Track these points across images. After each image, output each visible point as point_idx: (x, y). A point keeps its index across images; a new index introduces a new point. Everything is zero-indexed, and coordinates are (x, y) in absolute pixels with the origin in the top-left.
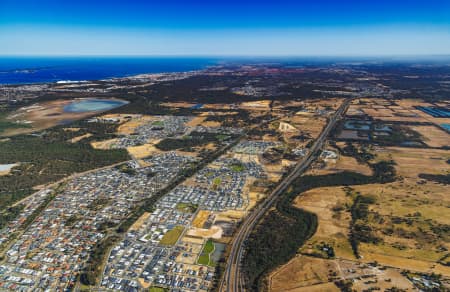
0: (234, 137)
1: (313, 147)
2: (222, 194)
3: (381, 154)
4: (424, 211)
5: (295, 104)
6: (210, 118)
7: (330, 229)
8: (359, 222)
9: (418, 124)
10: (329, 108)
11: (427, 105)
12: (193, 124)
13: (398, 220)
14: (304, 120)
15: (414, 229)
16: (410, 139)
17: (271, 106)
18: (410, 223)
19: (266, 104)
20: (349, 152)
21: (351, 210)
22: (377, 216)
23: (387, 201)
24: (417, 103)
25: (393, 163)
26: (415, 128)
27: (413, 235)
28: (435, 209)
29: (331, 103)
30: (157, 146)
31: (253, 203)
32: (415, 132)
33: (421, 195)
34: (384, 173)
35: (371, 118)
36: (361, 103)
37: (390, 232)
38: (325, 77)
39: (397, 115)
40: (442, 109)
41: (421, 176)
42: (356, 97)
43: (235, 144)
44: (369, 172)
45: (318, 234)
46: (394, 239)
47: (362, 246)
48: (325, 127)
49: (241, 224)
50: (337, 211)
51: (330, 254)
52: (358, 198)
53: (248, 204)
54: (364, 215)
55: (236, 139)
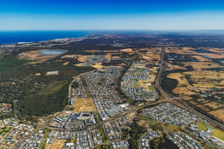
0: (129, 61)
1: (162, 63)
2: (142, 76)
3: (187, 64)
4: (207, 77)
5: (143, 50)
6: (113, 55)
7: (181, 82)
8: (189, 80)
9: (193, 55)
10: (157, 51)
11: (193, 49)
12: (108, 57)
13: (200, 79)
14: (151, 55)
15: (205, 80)
16: (193, 60)
17: (133, 50)
20: (174, 63)
21: (186, 77)
22: (194, 78)
23: (194, 75)
24: (190, 48)
25: (191, 66)
27: (205, 82)
28: (209, 76)
29: (157, 49)
30: (102, 65)
31: (154, 78)
32: (194, 58)
33: (203, 73)
34: (190, 69)
35: (176, 54)
36: (169, 49)
37: (199, 81)
38: (147, 39)
39: (185, 52)
40: (200, 50)
41: (202, 69)
42: (166, 47)
43: (132, 63)
44: (185, 69)
45: (179, 83)
46: (201, 83)
47: (193, 84)
48: (161, 57)
49: (155, 82)
50: (182, 78)
51: (186, 86)
52: (186, 75)
53: (153, 78)
54: (190, 78)
55: (131, 62)
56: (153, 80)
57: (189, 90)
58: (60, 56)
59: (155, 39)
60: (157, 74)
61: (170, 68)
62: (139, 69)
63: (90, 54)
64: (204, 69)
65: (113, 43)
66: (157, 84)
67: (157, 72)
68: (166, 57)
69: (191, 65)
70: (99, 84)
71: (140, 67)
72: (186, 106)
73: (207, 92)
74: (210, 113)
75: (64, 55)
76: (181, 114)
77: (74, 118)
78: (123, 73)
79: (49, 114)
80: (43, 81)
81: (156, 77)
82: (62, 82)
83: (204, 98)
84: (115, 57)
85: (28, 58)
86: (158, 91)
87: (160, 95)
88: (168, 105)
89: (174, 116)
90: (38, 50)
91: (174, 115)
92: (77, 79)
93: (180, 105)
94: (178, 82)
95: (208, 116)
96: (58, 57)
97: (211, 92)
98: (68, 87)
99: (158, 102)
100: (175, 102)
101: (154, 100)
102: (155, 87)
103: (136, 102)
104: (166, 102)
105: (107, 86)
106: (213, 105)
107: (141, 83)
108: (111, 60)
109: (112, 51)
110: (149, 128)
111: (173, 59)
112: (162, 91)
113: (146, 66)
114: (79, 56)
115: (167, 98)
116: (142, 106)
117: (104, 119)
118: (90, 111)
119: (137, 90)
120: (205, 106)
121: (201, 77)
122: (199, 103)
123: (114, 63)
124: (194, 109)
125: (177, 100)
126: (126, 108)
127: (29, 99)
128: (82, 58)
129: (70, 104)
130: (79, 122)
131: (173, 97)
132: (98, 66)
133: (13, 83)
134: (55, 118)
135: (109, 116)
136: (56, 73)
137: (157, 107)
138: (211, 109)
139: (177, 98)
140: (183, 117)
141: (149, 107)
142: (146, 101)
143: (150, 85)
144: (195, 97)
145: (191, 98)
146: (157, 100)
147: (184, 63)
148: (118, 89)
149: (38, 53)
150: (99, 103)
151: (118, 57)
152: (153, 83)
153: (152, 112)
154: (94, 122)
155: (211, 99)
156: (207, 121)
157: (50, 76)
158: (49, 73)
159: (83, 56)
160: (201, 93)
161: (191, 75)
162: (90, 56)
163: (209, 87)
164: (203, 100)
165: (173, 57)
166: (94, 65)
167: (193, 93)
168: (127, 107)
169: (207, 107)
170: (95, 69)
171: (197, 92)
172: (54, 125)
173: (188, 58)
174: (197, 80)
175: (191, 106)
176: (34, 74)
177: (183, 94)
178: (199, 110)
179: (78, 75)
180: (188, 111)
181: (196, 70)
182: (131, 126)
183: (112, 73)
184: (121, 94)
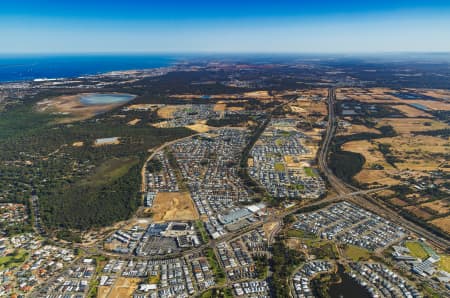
0: (263, 117)
1: (330, 121)
2: (289, 148)
3: (381, 123)
4: (424, 149)
5: (290, 93)
6: (229, 105)
7: (372, 159)
8: (388, 155)
9: (394, 104)
10: (320, 96)
11: (394, 92)
12: (220, 109)
13: (410, 153)
14: (307, 104)
15: (420, 155)
16: (393, 114)
17: (270, 94)
18: (417, 153)
19: (265, 94)
20: (355, 121)
21: (380, 150)
22: (397, 152)
23: (397, 145)
24: (386, 90)
25: (391, 127)
26: (393, 107)
27: (421, 158)
28: (428, 147)
29: (319, 92)
30: (207, 124)
32: (395, 110)
33: (416, 141)
34: (388, 132)
35: (358, 102)
36: (342, 91)
37: (408, 158)
38: (298, 71)
39: (375, 98)
40: (405, 93)
41: (412, 132)
43: (269, 121)
44: (378, 132)
45: (367, 161)
46: (412, 160)
47: (396, 164)
48: (328, 108)
49: (317, 159)
50: (372, 151)
51: (381, 168)
52: (380, 145)
53: (312, 151)
54: (389, 152)
55: (267, 119)
56: (312, 155)
57: (388, 175)
58: (122, 107)
59: (313, 72)
60: (320, 143)
61: (346, 130)
62: (283, 132)
63: (182, 102)
64: (416, 133)
65: (230, 80)
66: (322, 162)
67: (320, 138)
68: (337, 109)
69: (390, 124)
70: (204, 164)
71: (286, 129)
72: (382, 208)
73: (426, 179)
74: (434, 222)
75: (129, 104)
76: (373, 224)
77: (154, 233)
78: (251, 141)
79: (104, 226)
80: (89, 158)
81: (320, 149)
82: (127, 159)
83: (419, 192)
84: (234, 109)
85: (56, 110)
86: (325, 178)
87: (328, 185)
88: (346, 205)
89: (360, 230)
90: (75, 94)
91: (360, 226)
92: (158, 153)
93: (370, 206)
94: (365, 160)
95: (429, 229)
96: (118, 109)
97: (432, 180)
98: (141, 170)
99: (324, 200)
100: (361, 199)
101: (317, 196)
102: (318, 170)
103: (280, 200)
104: (341, 201)
105: (220, 168)
106: (438, 206)
107: (288, 161)
108: (227, 115)
109: (227, 97)
110: (310, 254)
111: (352, 112)
112: (332, 177)
113: (298, 127)
114: (159, 106)
115: (344, 193)
116: (292, 208)
117: (216, 235)
118: (188, 218)
119: (282, 176)
120: (421, 209)
121: (412, 149)
122: (409, 202)
123: (231, 120)
124: (400, 214)
125: (365, 197)
126: (260, 214)
127: (60, 193)
128: (166, 111)
129: (146, 205)
130: (165, 241)
131: (354, 191)
132: (200, 127)
133: (29, 162)
134: (117, 233)
135: (226, 228)
136: (114, 140)
137: (324, 211)
138: (435, 215)
139: (364, 192)
140: (379, 231)
141: (306, 210)
142: (300, 199)
143: (307, 165)
144: (401, 191)
145: (393, 192)
146: (322, 196)
147: (376, 121)
148: (243, 174)
149: (76, 100)
150: (204, 202)
151: (240, 109)
152: (314, 162)
153: (314, 220)
154: (197, 242)
155: (434, 194)
156: (428, 240)
157: (104, 147)
158: (100, 142)
159: (169, 107)
160: (412, 181)
161: (390, 146)
162: (182, 107)
163: (428, 169)
164: (417, 195)
165: (352, 108)
166: (193, 124)
167: (395, 182)
168: (262, 210)
169: (426, 210)
170: (194, 132)
171: (404, 180)
172: (115, 249)
173: (383, 111)
174: (404, 155)
175: (394, 208)
176: (70, 144)
177: (376, 183)
178: (409, 217)
179: (160, 146)
180: (388, 219)
181: (400, 134)
182: (271, 250)
183: (228, 140)
184: (249, 184)
